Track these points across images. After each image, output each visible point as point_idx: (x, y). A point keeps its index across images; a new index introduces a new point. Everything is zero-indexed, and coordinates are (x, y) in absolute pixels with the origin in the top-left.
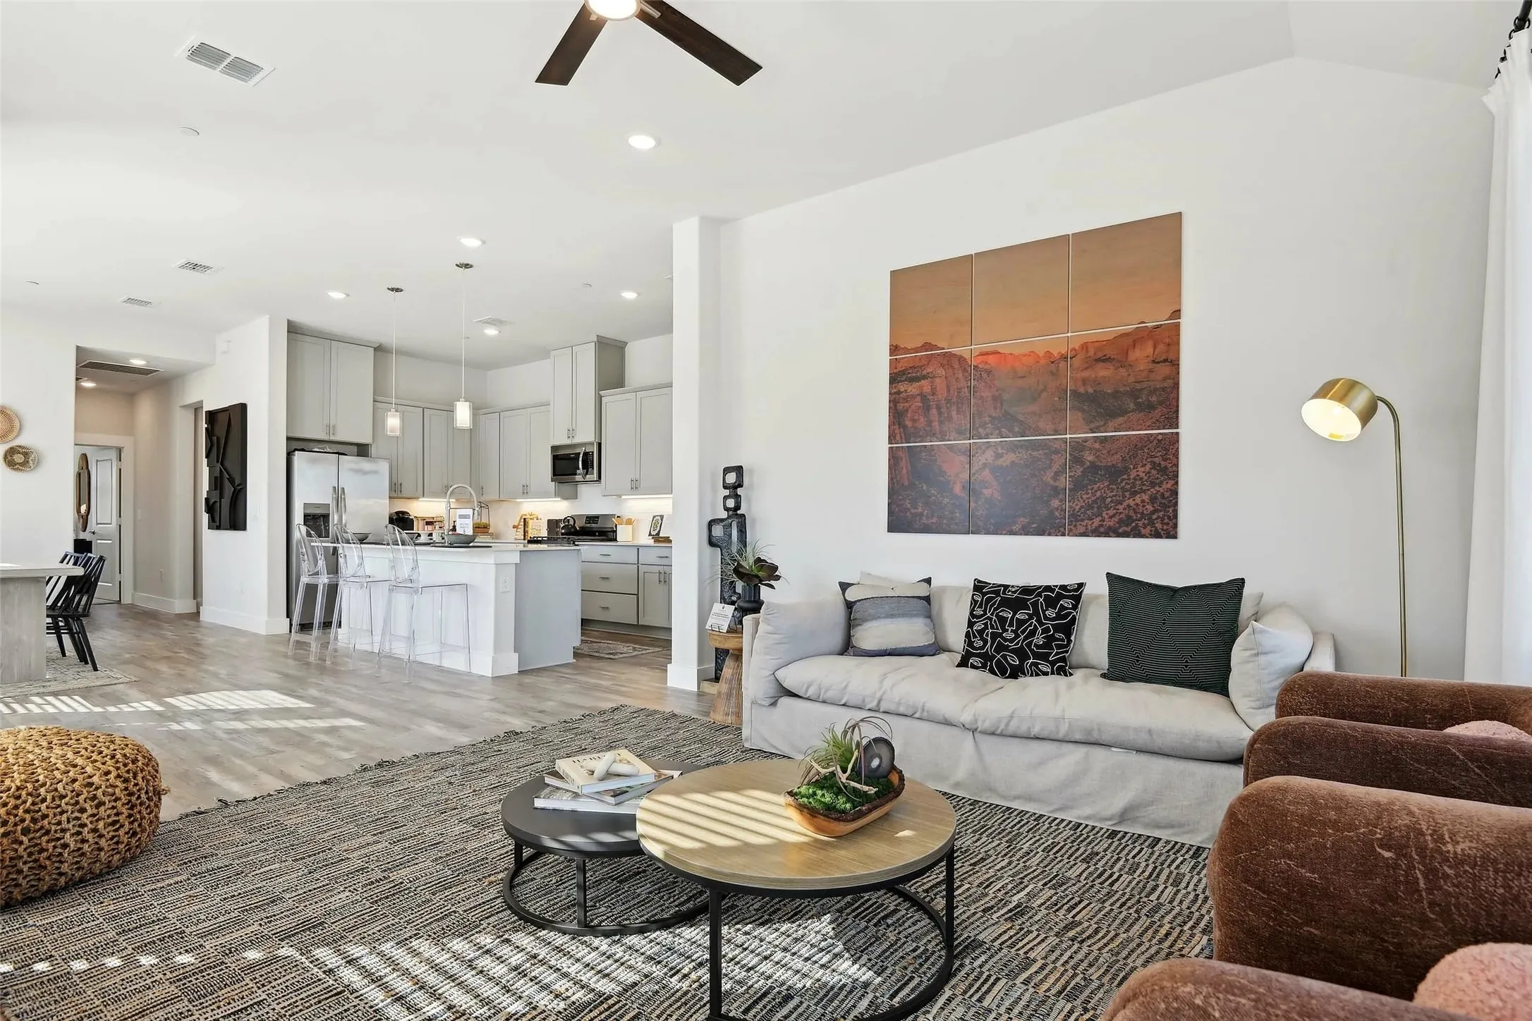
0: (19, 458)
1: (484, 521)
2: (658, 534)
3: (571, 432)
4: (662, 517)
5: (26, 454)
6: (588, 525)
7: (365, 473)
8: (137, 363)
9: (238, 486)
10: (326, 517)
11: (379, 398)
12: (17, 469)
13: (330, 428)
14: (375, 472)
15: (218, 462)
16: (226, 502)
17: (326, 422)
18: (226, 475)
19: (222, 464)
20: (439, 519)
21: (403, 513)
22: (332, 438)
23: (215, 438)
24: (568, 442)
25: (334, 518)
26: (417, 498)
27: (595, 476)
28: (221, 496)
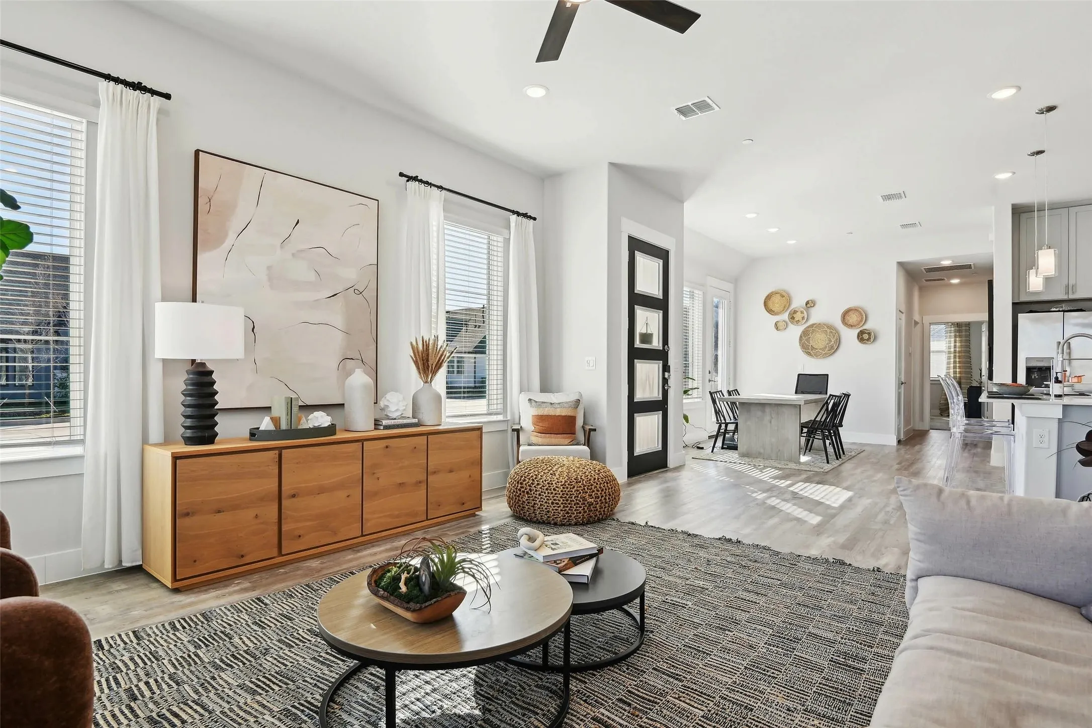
0: (866, 336)
5: (869, 334)
8: (946, 263)
10: (1049, 369)
12: (865, 343)
13: (1068, 288)
17: (1065, 283)
22: (1071, 297)
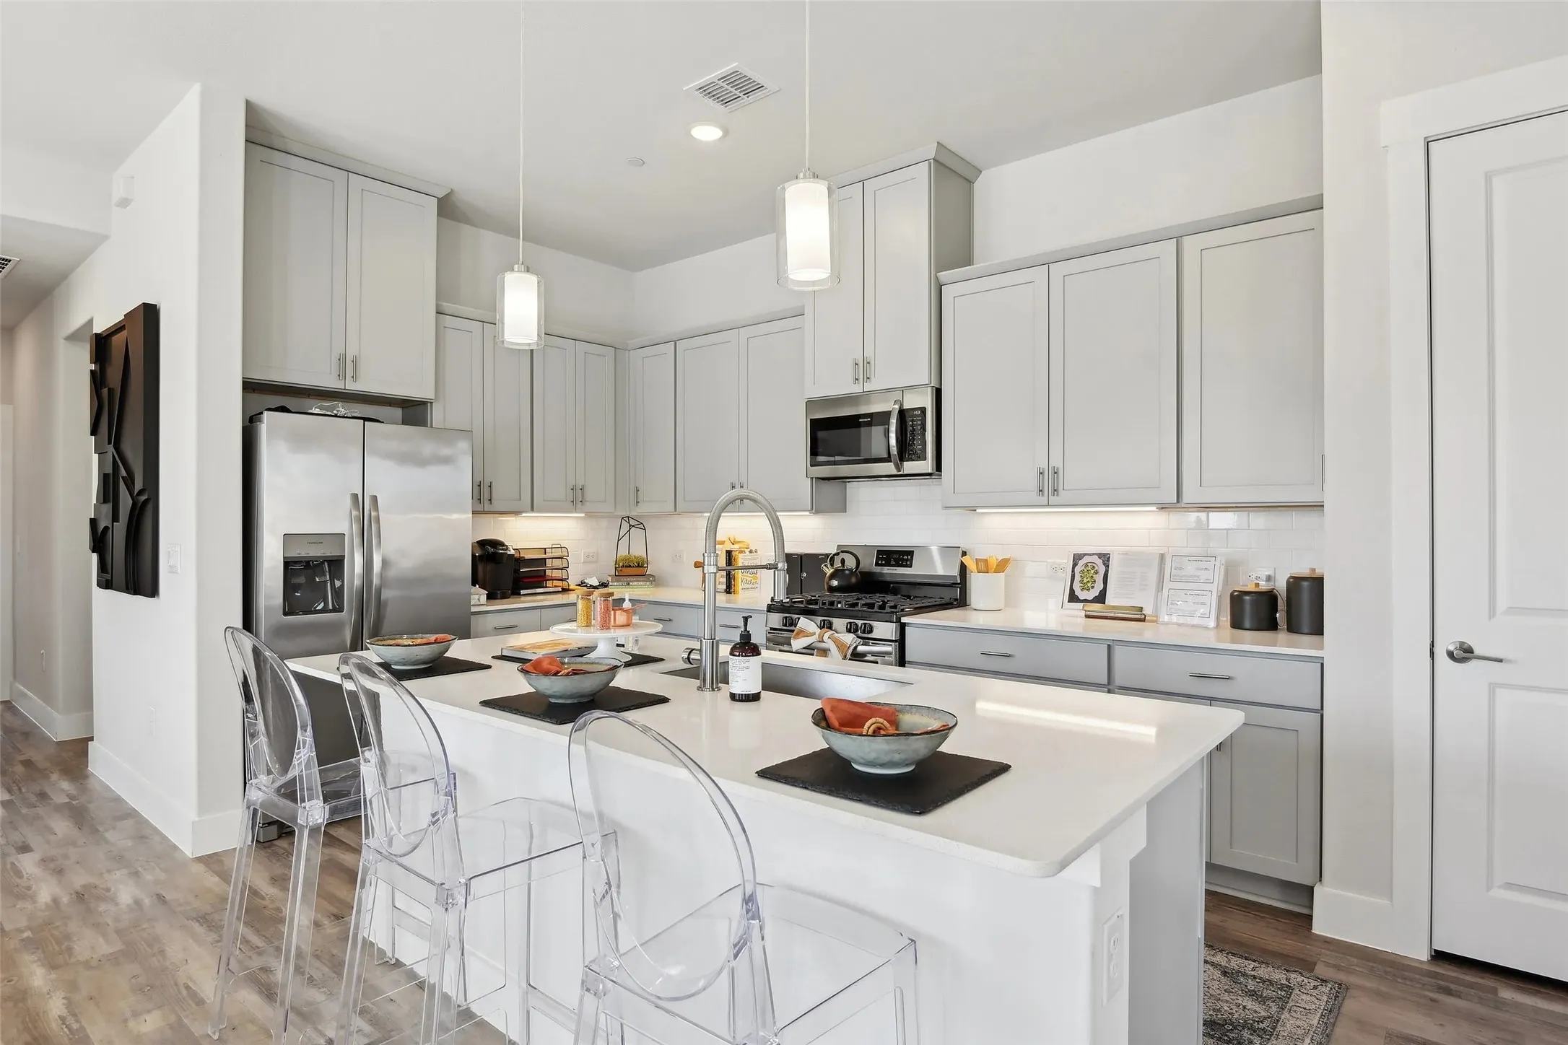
1: (638, 551)
2: (1101, 598)
3: (863, 369)
4: (1106, 558)
6: (886, 570)
7: (422, 462)
9: (141, 492)
10: (336, 564)
11: (447, 307)
13: (344, 364)
14: (446, 460)
15: (109, 443)
16: (120, 530)
17: (338, 350)
18: (123, 473)
19: (117, 447)
20: (557, 553)
21: (496, 544)
22: (351, 386)
23: (105, 391)
24: (856, 389)
25: (355, 565)
26: (517, 513)
27: (927, 465)
28: (115, 518)
